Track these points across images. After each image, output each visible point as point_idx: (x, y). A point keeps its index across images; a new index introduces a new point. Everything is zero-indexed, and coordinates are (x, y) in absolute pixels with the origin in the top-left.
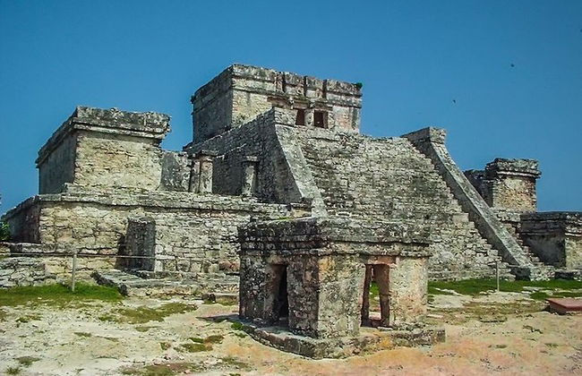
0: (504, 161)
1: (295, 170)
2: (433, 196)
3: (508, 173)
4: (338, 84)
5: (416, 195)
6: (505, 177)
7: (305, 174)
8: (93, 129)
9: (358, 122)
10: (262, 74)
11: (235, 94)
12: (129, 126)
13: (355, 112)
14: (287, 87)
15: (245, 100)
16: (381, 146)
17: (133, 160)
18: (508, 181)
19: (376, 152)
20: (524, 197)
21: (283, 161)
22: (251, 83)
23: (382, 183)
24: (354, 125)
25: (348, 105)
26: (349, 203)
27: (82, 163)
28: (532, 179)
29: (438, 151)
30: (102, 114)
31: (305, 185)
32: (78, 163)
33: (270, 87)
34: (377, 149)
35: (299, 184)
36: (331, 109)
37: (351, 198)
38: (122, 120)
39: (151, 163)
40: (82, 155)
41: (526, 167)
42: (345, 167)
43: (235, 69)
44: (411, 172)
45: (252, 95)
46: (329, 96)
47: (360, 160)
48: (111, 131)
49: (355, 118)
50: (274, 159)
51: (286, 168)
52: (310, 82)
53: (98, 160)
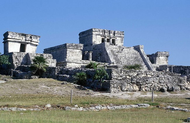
0: (159, 52)
1: (110, 56)
2: (139, 61)
3: (160, 55)
4: (118, 32)
5: (135, 61)
6: (159, 56)
7: (112, 57)
8: (70, 48)
9: (123, 42)
10: (99, 31)
11: (93, 36)
12: (76, 47)
13: (122, 39)
14: (106, 33)
15: (95, 37)
16: (128, 49)
17: (77, 54)
18: (160, 57)
19: (127, 51)
20: (165, 61)
21: (107, 54)
22: (97, 33)
23: (128, 58)
24: (122, 42)
25: (121, 37)
26: (121, 63)
27: (68, 55)
28: (167, 57)
29: (141, 51)
30: (71, 44)
31: (112, 59)
32: (67, 55)
33: (101, 33)
34: (127, 50)
35: (111, 59)
36: (116, 38)
37: (121, 62)
38: (75, 46)
39: (80, 54)
40: (68, 53)
41: (165, 54)
42: (120, 55)
43: (93, 30)
44: (135, 56)
45: (97, 36)
46: (116, 35)
47: (123, 53)
48: (73, 48)
49: (122, 40)
50: (105, 53)
51: (108, 55)
52: (111, 32)
53: (71, 54)
